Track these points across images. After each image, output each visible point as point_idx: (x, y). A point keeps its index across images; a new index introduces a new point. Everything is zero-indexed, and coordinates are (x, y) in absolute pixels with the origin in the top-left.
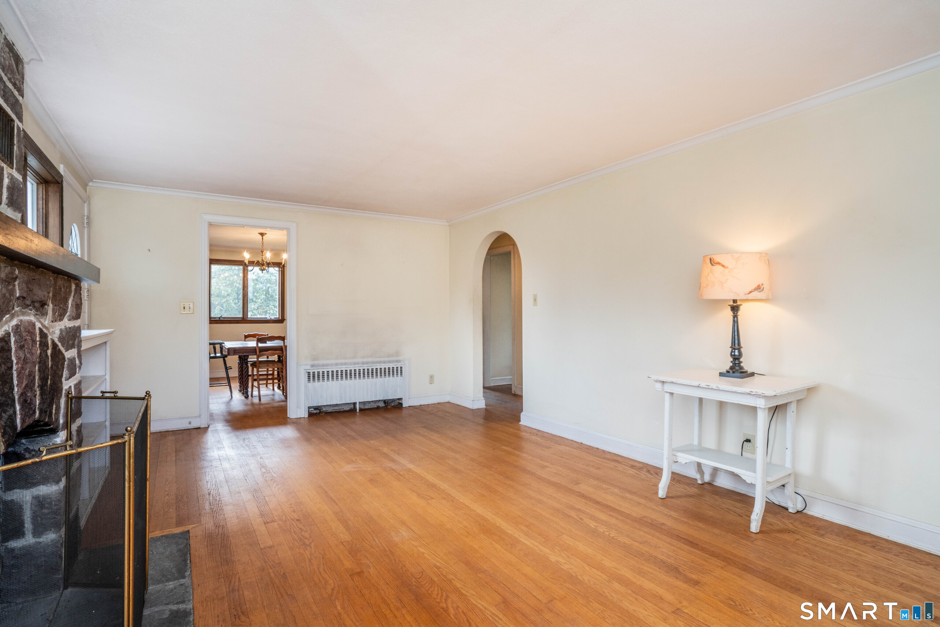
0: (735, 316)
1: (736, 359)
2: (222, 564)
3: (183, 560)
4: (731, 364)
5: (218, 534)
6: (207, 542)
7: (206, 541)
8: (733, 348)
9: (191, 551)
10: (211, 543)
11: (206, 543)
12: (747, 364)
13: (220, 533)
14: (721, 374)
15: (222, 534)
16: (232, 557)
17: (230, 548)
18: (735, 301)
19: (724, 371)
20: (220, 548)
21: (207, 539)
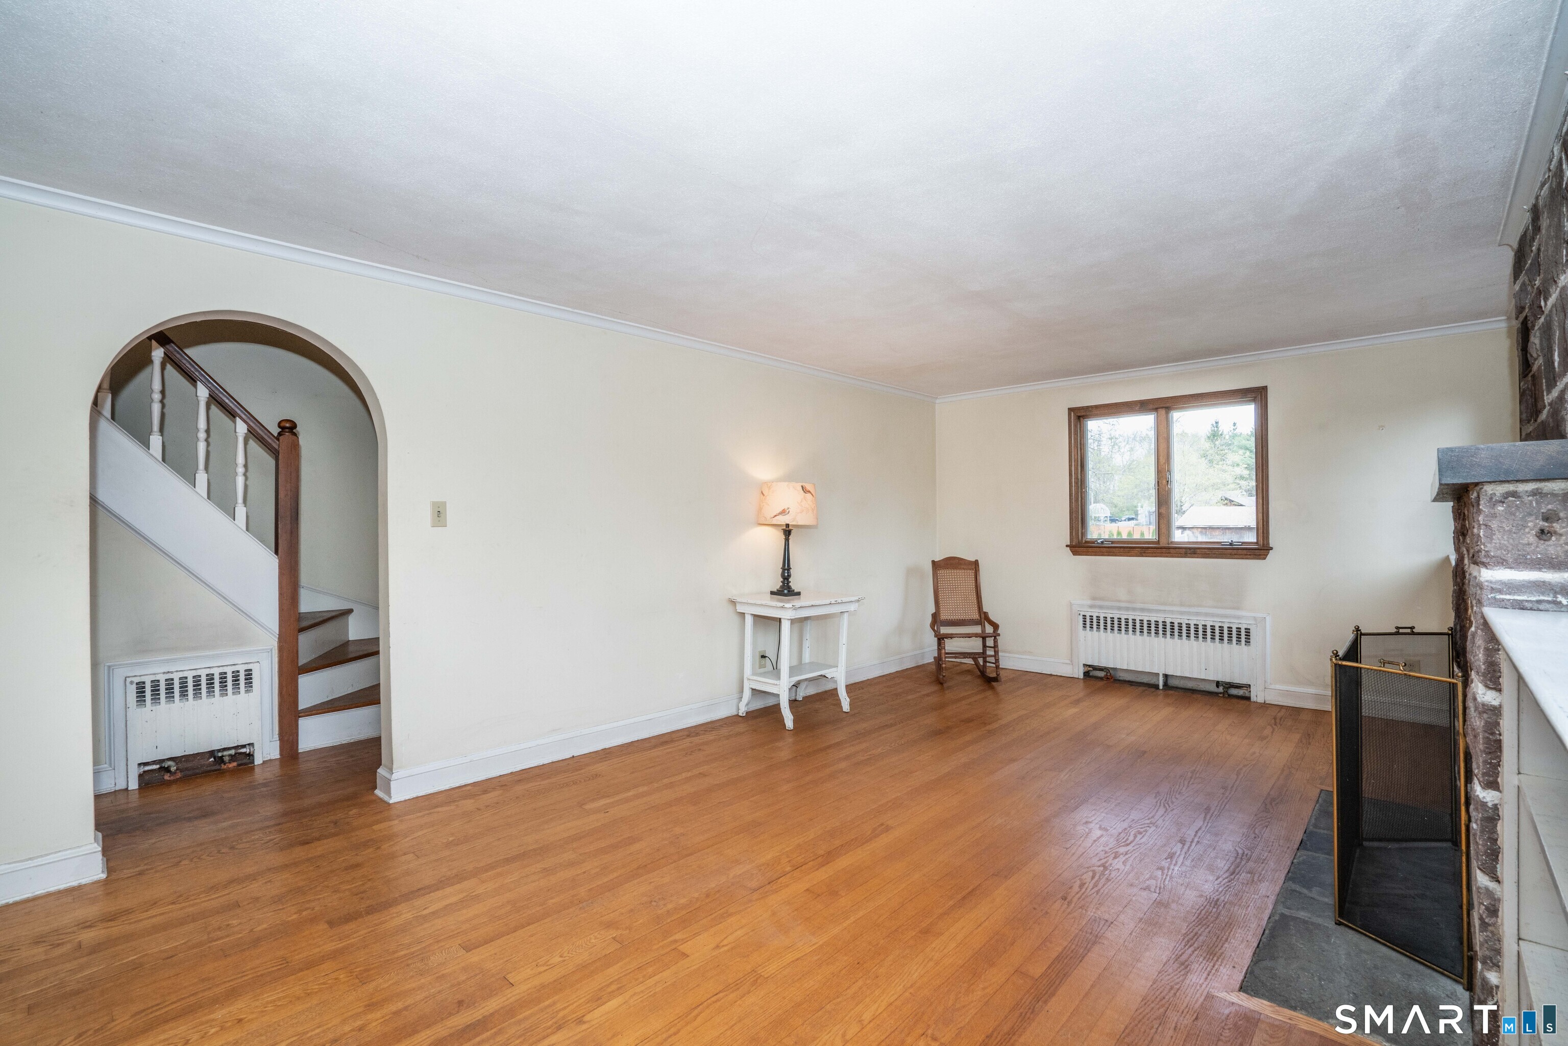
0: (787, 540)
1: (786, 578)
2: (1225, 904)
3: (1275, 939)
4: (781, 584)
5: (1195, 950)
6: (1222, 947)
7: (1224, 949)
8: (784, 569)
9: (1255, 945)
10: (1218, 941)
11: (1226, 945)
12: (795, 585)
13: (1192, 949)
14: (772, 593)
15: (1190, 946)
16: (1205, 903)
17: (1197, 917)
18: (788, 525)
19: (775, 590)
20: (1212, 925)
21: (1221, 951)
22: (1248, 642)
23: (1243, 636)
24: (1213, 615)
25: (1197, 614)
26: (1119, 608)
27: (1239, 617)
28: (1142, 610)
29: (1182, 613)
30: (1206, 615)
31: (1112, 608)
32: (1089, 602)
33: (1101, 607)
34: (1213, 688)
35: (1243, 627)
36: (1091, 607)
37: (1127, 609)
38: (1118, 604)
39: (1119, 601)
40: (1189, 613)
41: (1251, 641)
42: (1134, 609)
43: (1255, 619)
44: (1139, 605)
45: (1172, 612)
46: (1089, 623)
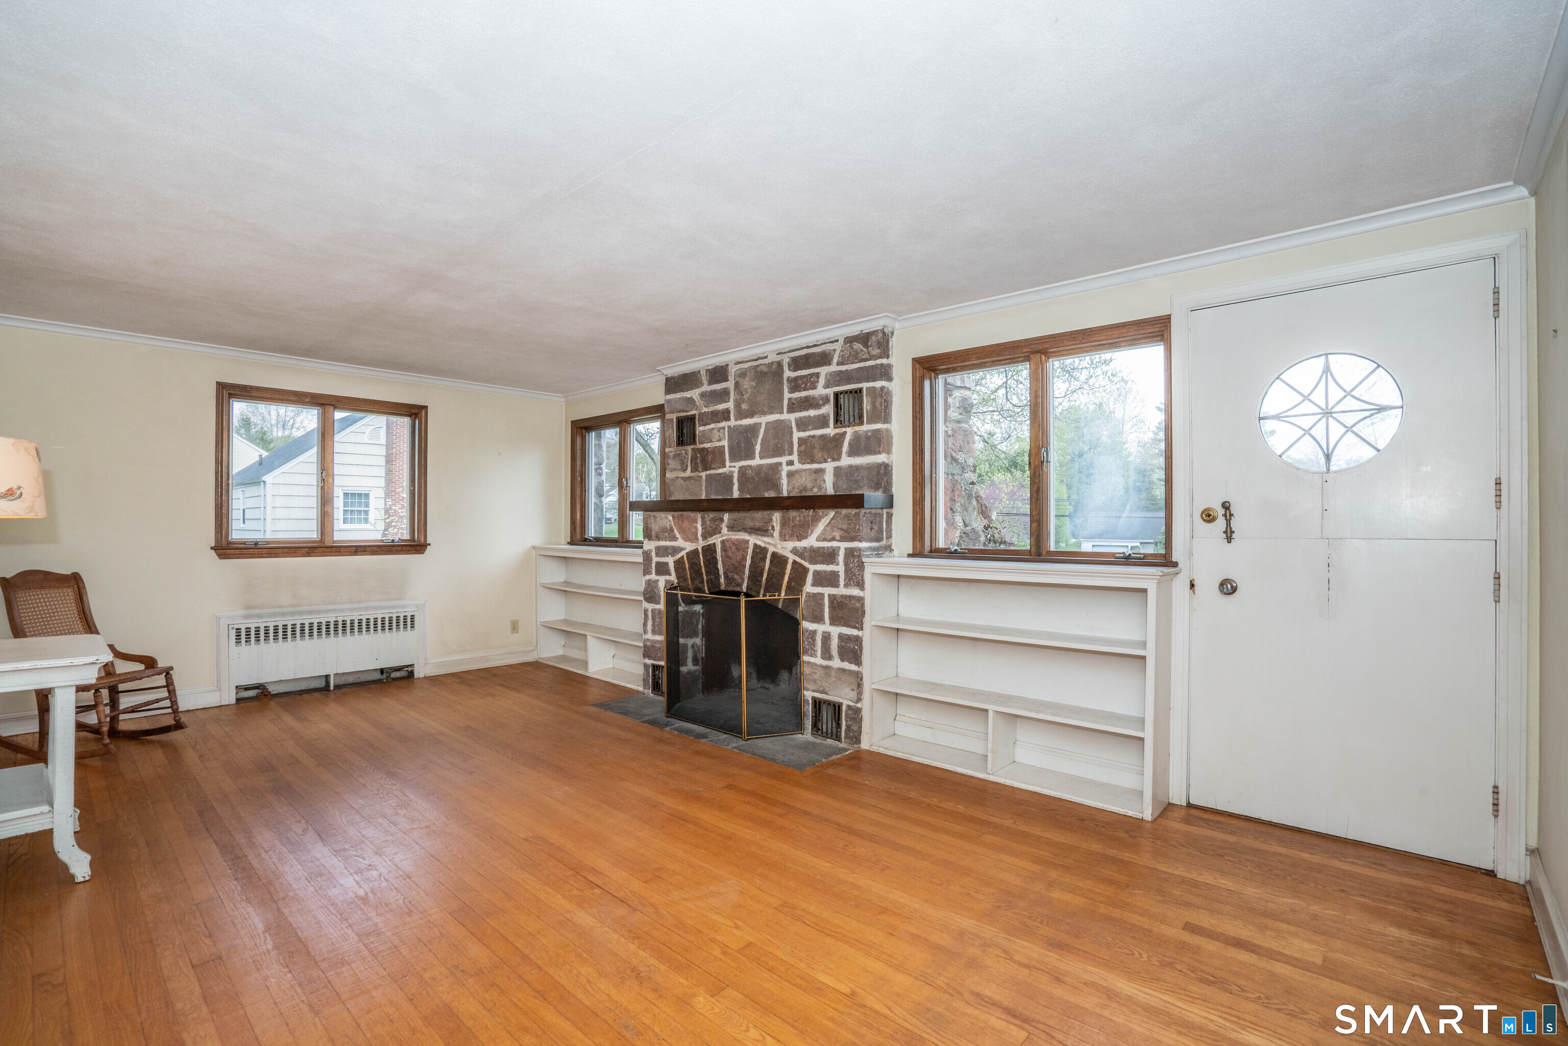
22: (412, 627)
23: (408, 622)
24: (381, 608)
25: (367, 609)
26: (283, 614)
27: (404, 607)
28: (310, 612)
29: (351, 610)
30: (376, 608)
31: (274, 615)
32: (243, 612)
33: (259, 616)
34: (377, 676)
35: (409, 615)
36: (247, 617)
37: (293, 614)
38: (281, 610)
39: (281, 607)
40: (360, 609)
41: (416, 625)
42: (301, 613)
43: (417, 606)
44: (306, 608)
45: (342, 610)
46: (243, 636)
